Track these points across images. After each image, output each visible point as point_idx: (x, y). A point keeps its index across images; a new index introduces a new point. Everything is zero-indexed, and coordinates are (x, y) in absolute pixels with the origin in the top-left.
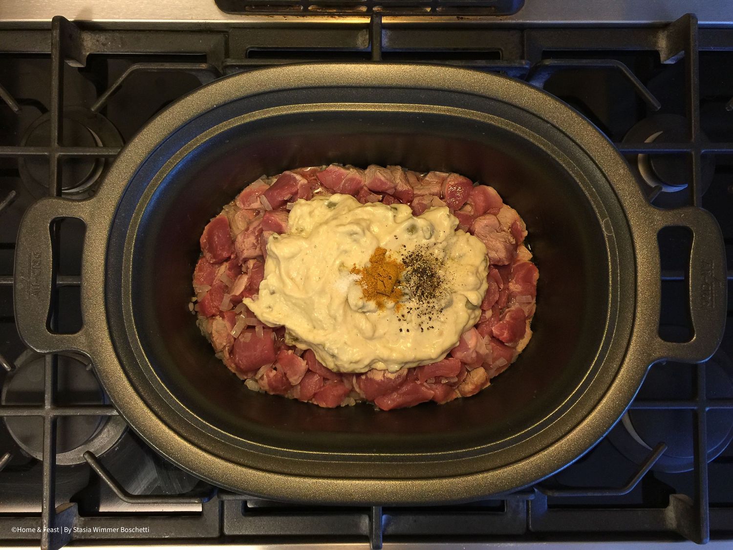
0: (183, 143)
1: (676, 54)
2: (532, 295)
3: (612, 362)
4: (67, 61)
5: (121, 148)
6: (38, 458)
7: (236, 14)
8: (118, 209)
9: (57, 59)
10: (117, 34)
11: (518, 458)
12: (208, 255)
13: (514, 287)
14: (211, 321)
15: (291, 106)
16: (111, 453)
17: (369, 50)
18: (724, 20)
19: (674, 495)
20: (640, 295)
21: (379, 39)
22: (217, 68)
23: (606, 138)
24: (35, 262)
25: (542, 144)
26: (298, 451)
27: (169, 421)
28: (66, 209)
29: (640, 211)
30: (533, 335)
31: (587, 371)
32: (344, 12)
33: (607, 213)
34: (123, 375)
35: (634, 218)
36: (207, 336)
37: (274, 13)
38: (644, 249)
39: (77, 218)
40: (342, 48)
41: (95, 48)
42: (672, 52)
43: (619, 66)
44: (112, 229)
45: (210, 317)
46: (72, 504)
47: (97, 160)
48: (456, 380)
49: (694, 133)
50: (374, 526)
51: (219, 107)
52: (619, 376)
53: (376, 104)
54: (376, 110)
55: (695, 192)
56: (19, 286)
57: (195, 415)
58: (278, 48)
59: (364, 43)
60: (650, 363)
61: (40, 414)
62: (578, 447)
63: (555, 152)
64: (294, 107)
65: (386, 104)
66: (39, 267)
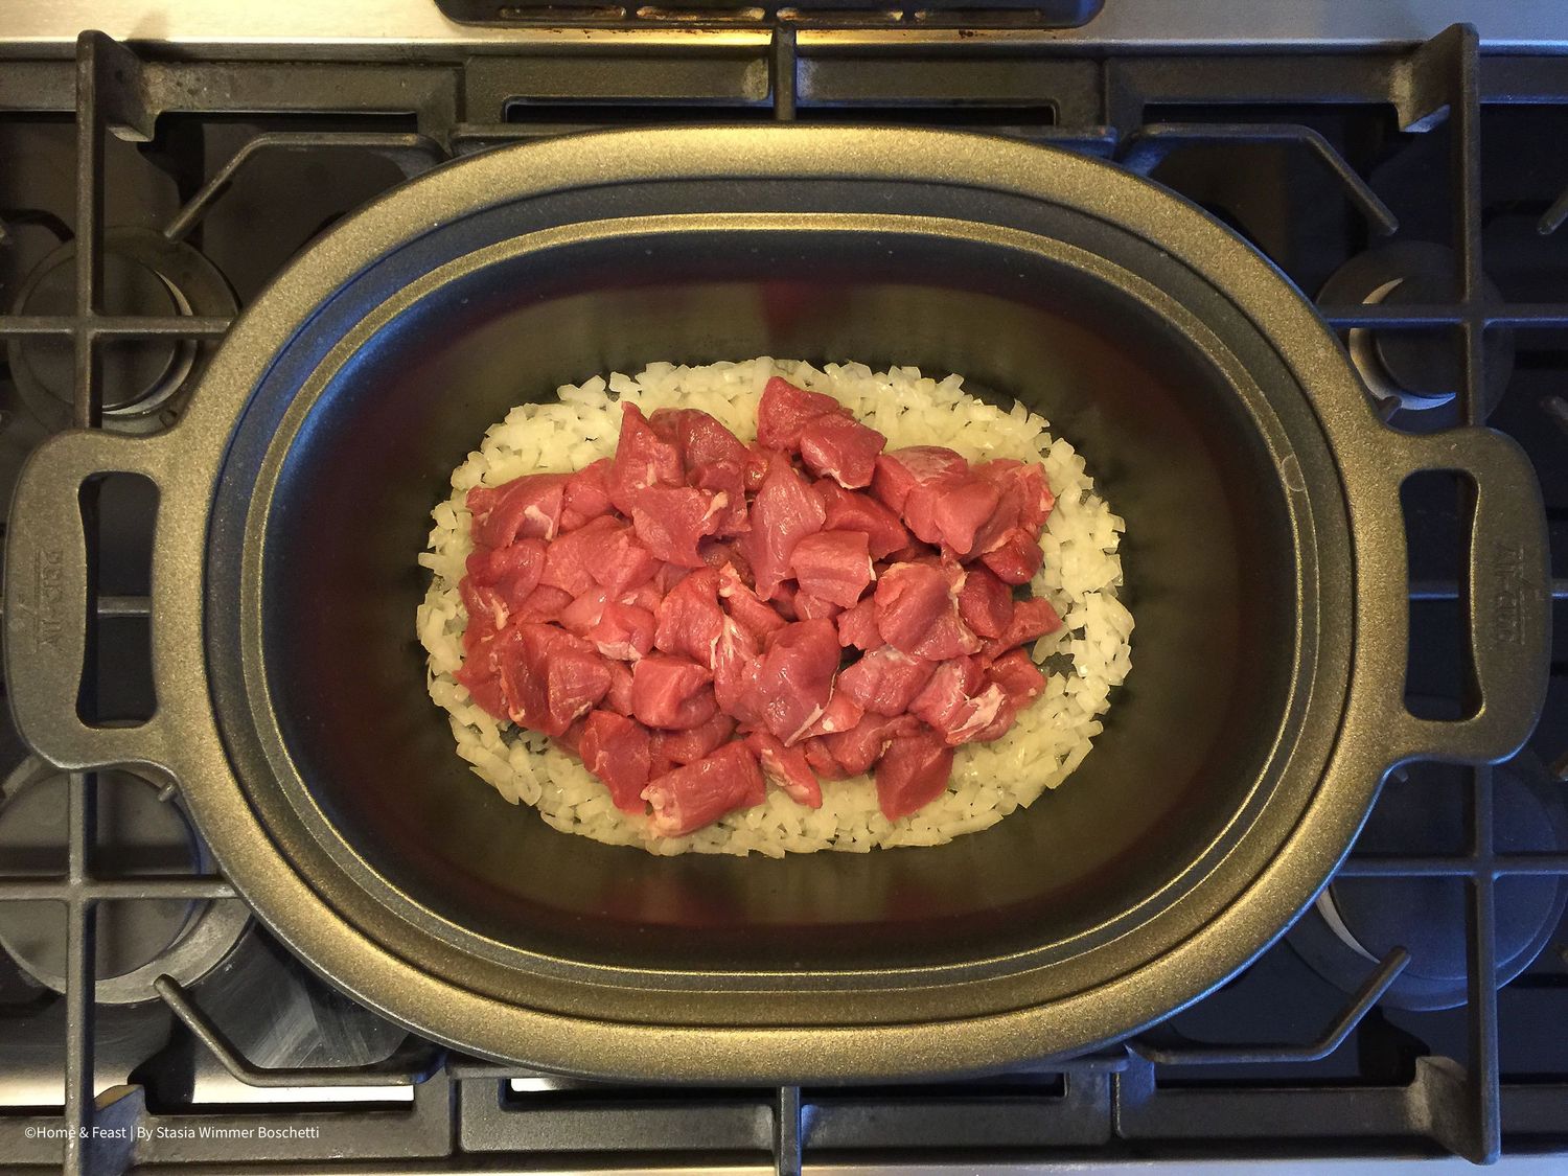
0: (368, 306)
1: (1431, 112)
3: (1306, 765)
4: (113, 129)
5: (232, 318)
6: (58, 989)
7: (480, 26)
8: (229, 453)
9: (90, 124)
10: (222, 70)
11: (1107, 974)
15: (603, 221)
16: (216, 977)
17: (771, 104)
19: (1426, 1058)
20: (1363, 620)
21: (790, 80)
22: (441, 144)
23: (1286, 284)
24: (49, 572)
25: (1148, 296)
26: (631, 971)
27: (349, 912)
28: (113, 454)
29: (1361, 438)
31: (1253, 784)
32: (715, 21)
33: (1290, 444)
34: (246, 814)
35: (1348, 453)
37: (564, 24)
38: (1372, 520)
39: (139, 474)
40: (712, 100)
41: (173, 101)
42: (1422, 107)
43: (1309, 138)
44: (216, 496)
46: (134, 1088)
47: (180, 344)
49: (1471, 283)
50: (783, 1131)
51: (444, 226)
52: (1322, 795)
53: (787, 214)
54: (788, 227)
55: (1471, 411)
56: (15, 626)
57: (406, 898)
58: (572, 100)
59: (759, 89)
60: (1387, 766)
61: (58, 896)
62: (1236, 949)
63: (1177, 313)
64: (609, 225)
65: (807, 214)
66: (57, 583)
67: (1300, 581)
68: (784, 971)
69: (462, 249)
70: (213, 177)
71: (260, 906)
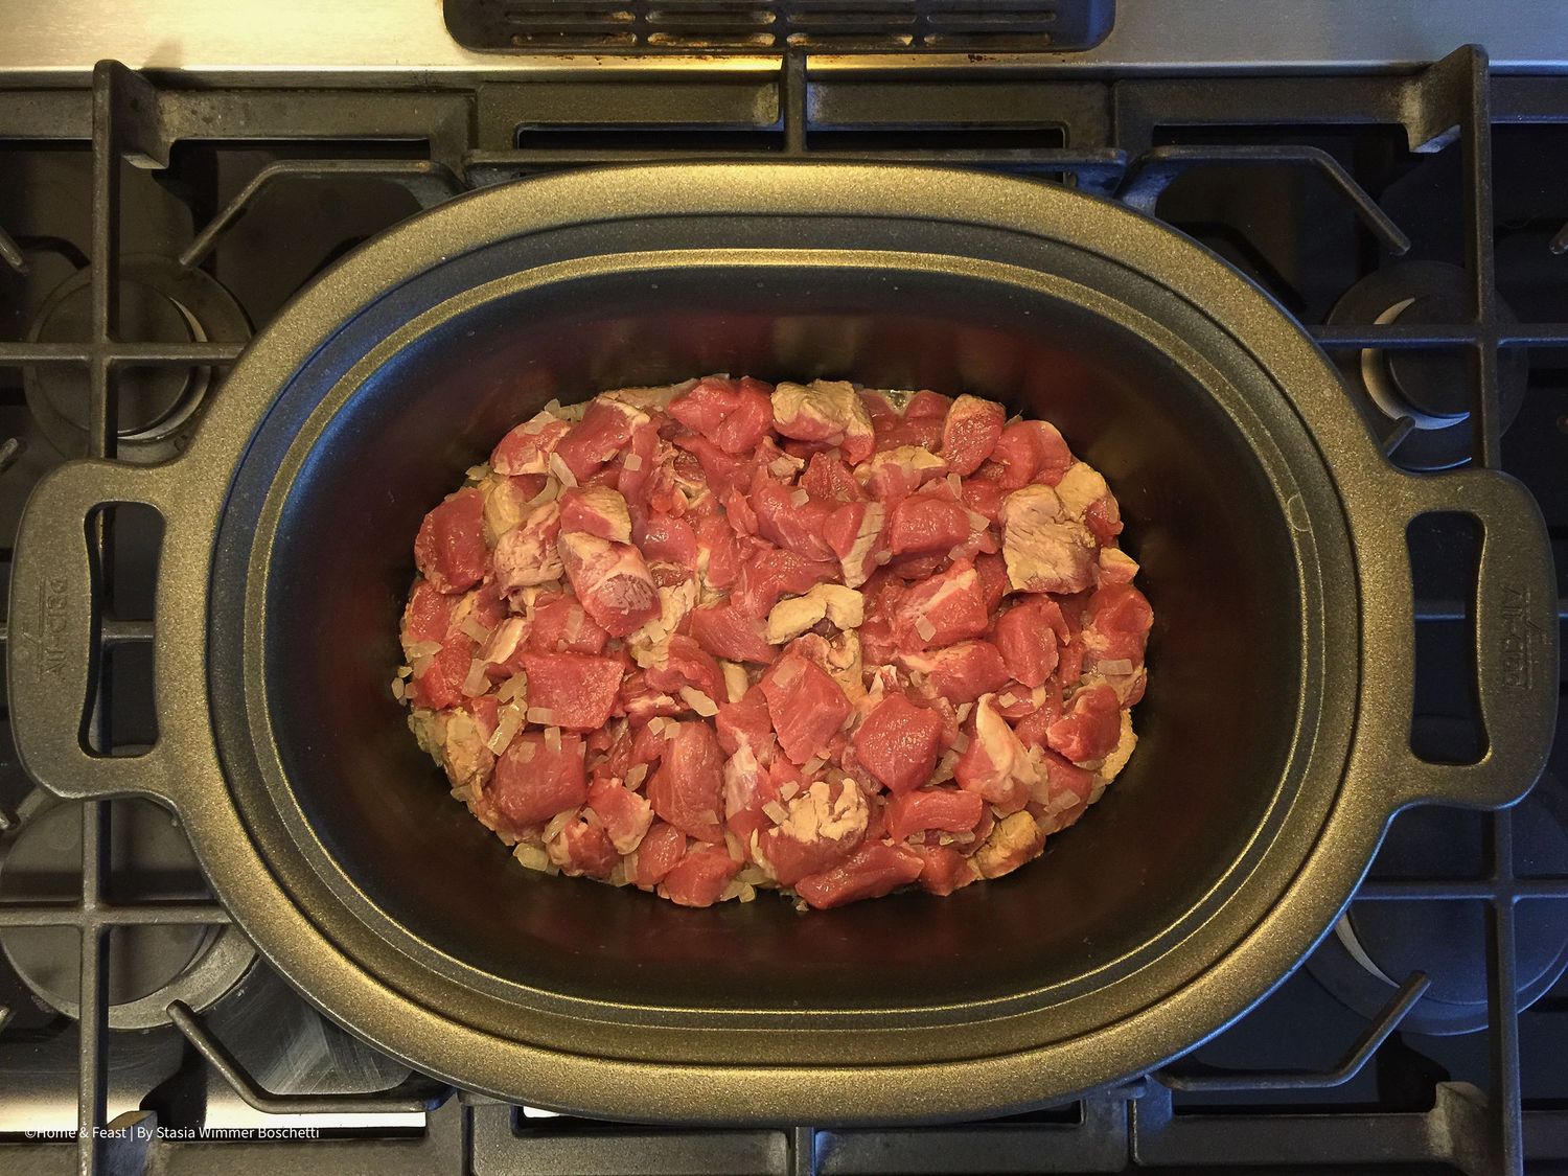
0: (376, 339)
1: (1442, 133)
2: (1132, 657)
3: (1311, 807)
4: (128, 157)
5: (245, 344)
6: (70, 1014)
7: (493, 53)
8: (234, 484)
9: (106, 152)
10: (236, 98)
11: (1108, 1016)
12: (435, 577)
13: (1095, 639)
14: (444, 719)
15: (610, 256)
16: (228, 1003)
17: (781, 128)
18: (1547, 58)
19: (1447, 1084)
20: (1369, 661)
21: (801, 105)
22: (453, 169)
24: (54, 602)
25: (1153, 335)
26: (629, 1007)
27: (347, 944)
28: (120, 484)
29: (1367, 479)
30: (1137, 743)
31: (1256, 826)
32: (726, 47)
33: (1295, 484)
34: (246, 845)
35: (1354, 494)
36: (434, 751)
37: (575, 50)
38: (1376, 562)
39: (144, 504)
40: (722, 125)
41: (188, 129)
42: (1433, 127)
43: (1319, 160)
44: (221, 526)
45: (441, 709)
46: (146, 1114)
47: (194, 371)
48: (972, 838)
49: (1483, 302)
50: (798, 1158)
51: (452, 260)
52: (1326, 839)
53: (793, 250)
54: (794, 263)
55: (1485, 431)
56: (19, 654)
57: (405, 931)
58: (583, 125)
59: (768, 114)
60: (1393, 810)
61: (73, 922)
62: (1239, 994)
63: (1182, 351)
64: (616, 259)
65: (814, 251)
66: (61, 612)
67: (1305, 621)
68: (782, 1009)
69: (469, 283)
70: (228, 205)
71: (258, 938)
